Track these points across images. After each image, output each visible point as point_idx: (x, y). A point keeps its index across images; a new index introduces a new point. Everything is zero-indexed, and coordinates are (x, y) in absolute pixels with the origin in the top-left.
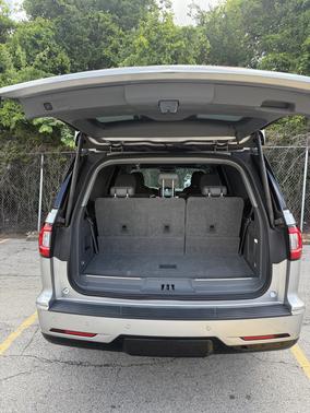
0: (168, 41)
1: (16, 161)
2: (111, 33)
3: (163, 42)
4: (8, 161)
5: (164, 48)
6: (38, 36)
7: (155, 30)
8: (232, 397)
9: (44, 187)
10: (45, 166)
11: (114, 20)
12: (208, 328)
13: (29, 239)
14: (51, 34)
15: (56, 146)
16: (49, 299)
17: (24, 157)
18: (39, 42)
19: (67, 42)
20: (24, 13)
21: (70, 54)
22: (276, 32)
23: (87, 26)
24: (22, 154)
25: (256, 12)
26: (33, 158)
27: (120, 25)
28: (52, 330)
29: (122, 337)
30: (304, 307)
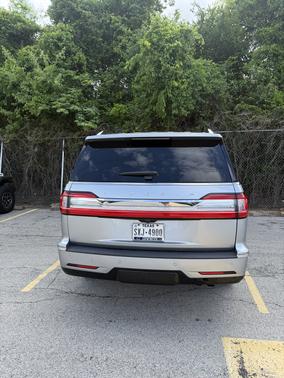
0: (167, 41)
1: (42, 145)
2: (121, 32)
3: (162, 43)
4: (35, 145)
5: (163, 48)
6: (60, 39)
7: (156, 33)
8: (197, 320)
9: (66, 166)
10: (66, 149)
11: (124, 21)
12: (175, 265)
13: (53, 209)
14: (71, 36)
15: (75, 132)
16: (66, 243)
17: (49, 141)
18: (61, 44)
19: (84, 42)
20: (48, 18)
21: (86, 52)
22: (269, 25)
23: (100, 27)
24: (46, 138)
25: (251, 7)
26: (56, 142)
27: (129, 25)
28: (69, 265)
29: (115, 270)
30: (248, 253)
